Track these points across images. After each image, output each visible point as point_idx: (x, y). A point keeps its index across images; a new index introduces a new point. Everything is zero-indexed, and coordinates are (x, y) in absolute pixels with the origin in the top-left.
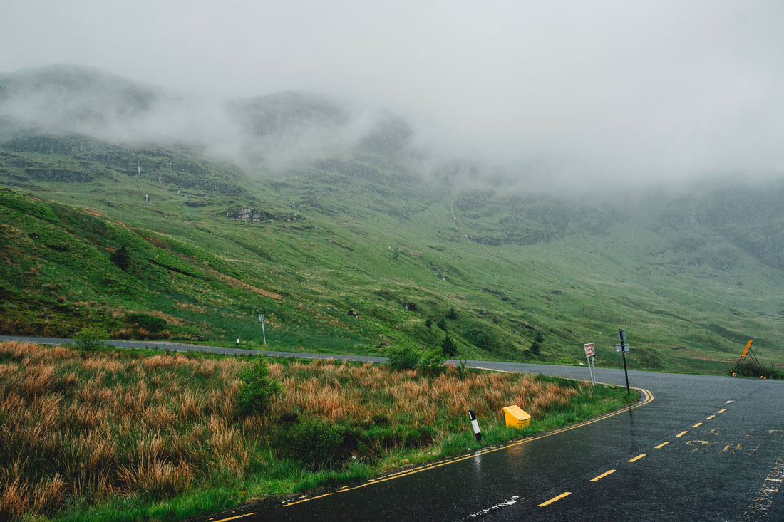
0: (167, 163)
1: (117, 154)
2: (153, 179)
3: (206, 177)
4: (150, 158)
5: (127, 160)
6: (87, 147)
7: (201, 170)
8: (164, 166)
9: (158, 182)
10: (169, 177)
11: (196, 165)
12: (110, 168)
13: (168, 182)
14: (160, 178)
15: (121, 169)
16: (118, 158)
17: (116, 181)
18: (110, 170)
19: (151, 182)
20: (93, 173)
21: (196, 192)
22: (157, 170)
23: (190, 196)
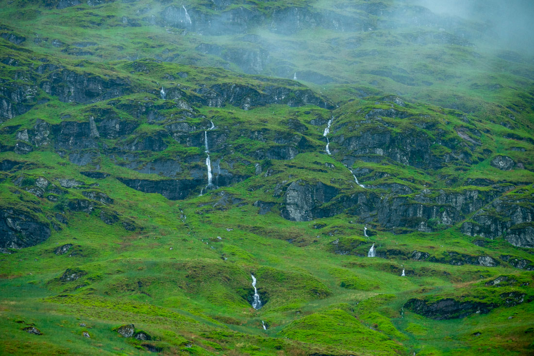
0: (313, 129)
1: (124, 115)
2: (265, 206)
3: (475, 173)
4: (246, 115)
5: (161, 135)
6: (16, 98)
7: (452, 143)
8: (304, 146)
9: (287, 216)
10: (329, 191)
11: (431, 126)
12: (99, 176)
13: (326, 213)
14: (292, 196)
15: (141, 176)
16: (126, 128)
17: (131, 227)
18: (103, 183)
19: (260, 220)
20: (49, 205)
21: (441, 248)
22: (277, 163)
23: (418, 265)
